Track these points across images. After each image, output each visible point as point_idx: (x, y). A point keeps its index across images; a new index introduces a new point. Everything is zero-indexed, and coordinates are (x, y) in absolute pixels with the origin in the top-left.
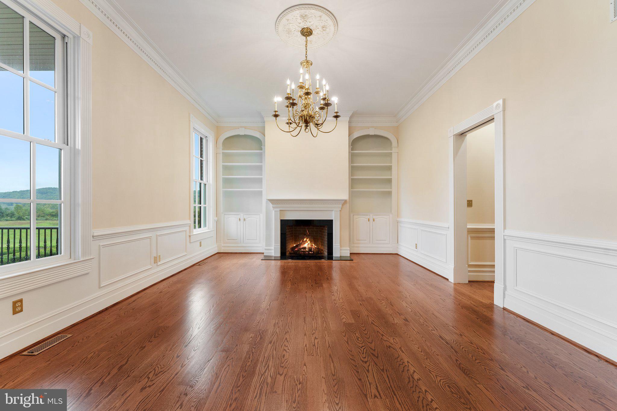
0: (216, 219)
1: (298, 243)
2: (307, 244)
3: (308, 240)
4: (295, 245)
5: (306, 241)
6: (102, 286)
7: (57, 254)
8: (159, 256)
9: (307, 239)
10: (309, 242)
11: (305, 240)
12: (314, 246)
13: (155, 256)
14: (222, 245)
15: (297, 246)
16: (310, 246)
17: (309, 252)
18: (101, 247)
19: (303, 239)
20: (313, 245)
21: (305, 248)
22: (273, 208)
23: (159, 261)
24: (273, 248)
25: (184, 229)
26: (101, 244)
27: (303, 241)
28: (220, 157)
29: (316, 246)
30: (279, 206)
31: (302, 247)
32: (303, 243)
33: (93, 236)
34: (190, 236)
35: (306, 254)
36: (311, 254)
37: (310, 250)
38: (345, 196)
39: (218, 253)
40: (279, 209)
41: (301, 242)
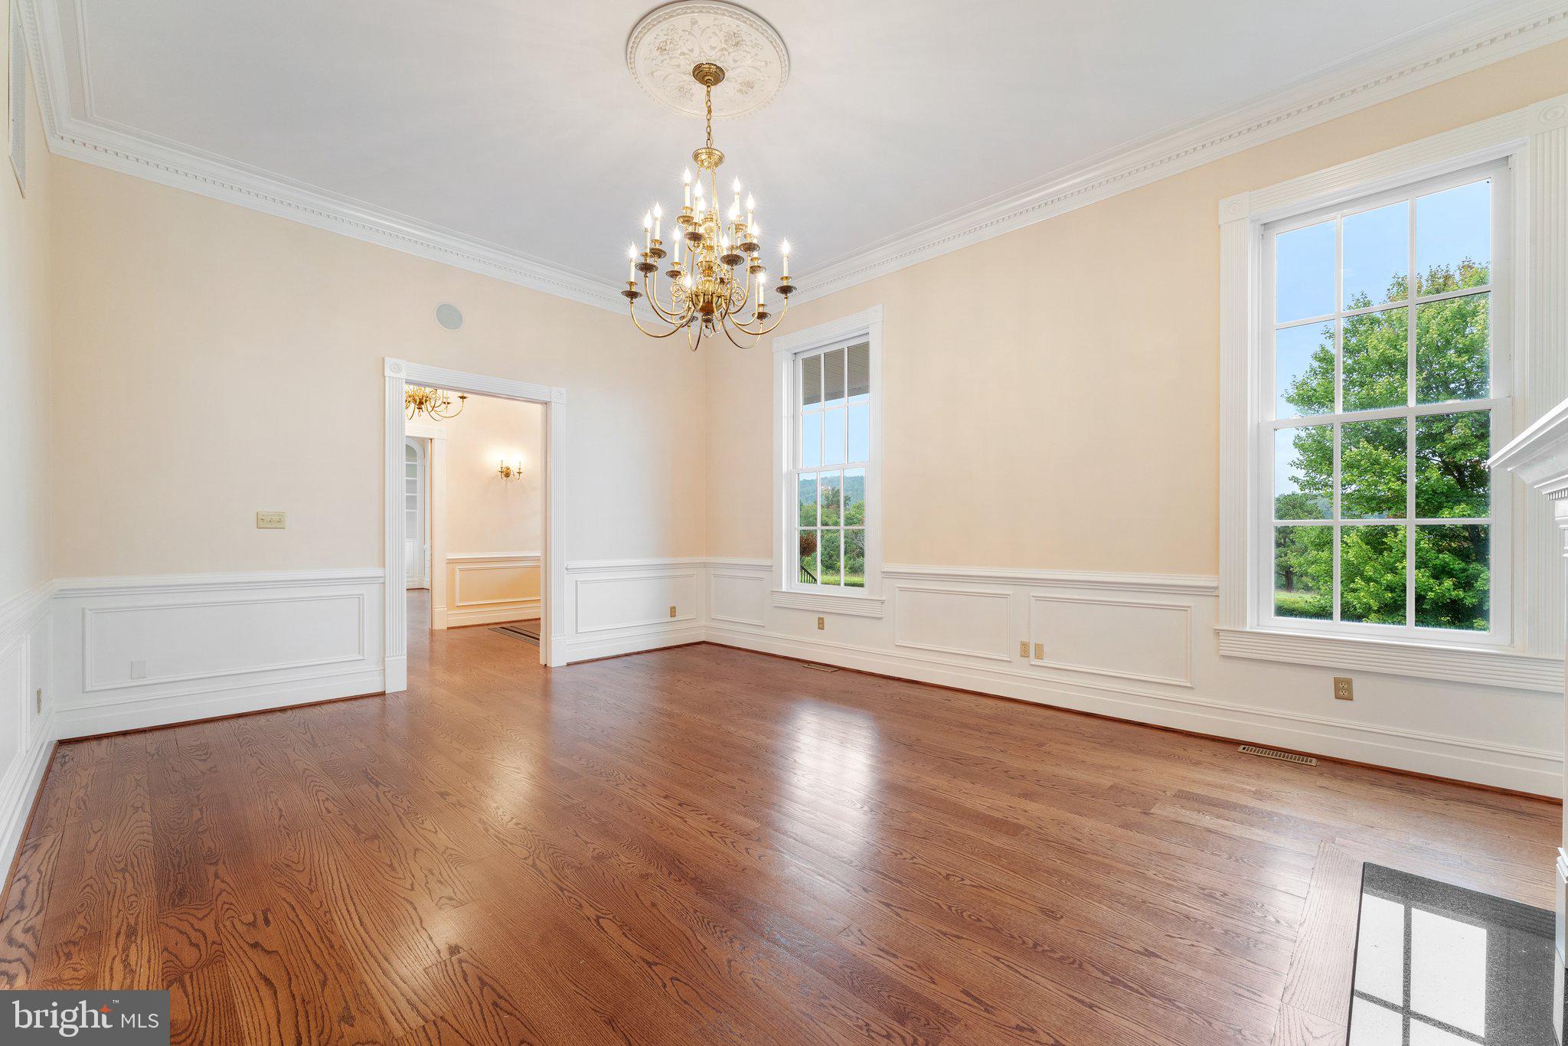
18: (897, 589)
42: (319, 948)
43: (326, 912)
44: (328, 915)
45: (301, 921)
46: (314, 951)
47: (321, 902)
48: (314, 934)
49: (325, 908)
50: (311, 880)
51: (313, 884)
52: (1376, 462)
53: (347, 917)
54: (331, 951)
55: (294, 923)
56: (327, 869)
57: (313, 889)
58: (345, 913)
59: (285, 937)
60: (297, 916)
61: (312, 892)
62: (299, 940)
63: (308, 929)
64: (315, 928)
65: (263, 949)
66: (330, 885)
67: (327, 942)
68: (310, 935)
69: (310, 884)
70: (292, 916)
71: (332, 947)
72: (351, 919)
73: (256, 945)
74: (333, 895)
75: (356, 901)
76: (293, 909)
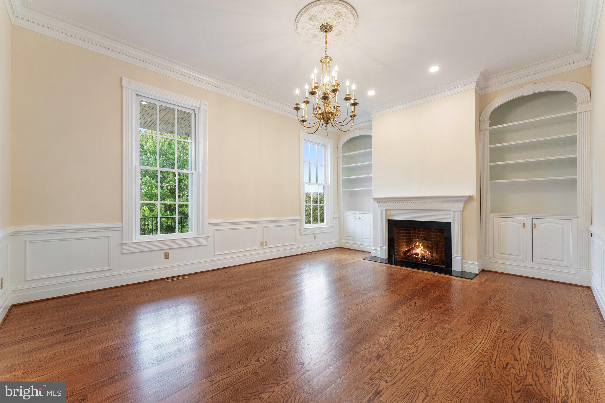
0: (337, 216)
1: (411, 248)
2: (420, 250)
3: (421, 245)
4: (407, 249)
5: (419, 245)
6: (216, 254)
7: (185, 232)
8: (266, 242)
9: (420, 243)
10: (422, 247)
11: (417, 244)
12: (428, 254)
13: (262, 241)
14: (342, 240)
15: (409, 251)
16: (423, 253)
17: (422, 259)
18: (215, 230)
19: (416, 244)
20: (426, 252)
21: (417, 254)
22: (379, 207)
23: (266, 245)
24: (379, 249)
25: (294, 223)
26: (215, 229)
27: (415, 245)
28: (341, 160)
29: (429, 254)
30: (385, 204)
31: (414, 252)
32: (415, 248)
33: (209, 224)
34: (300, 230)
35: (418, 261)
36: (425, 262)
37: (424, 257)
38: (471, 191)
39: (339, 247)
40: (384, 209)
41: (413, 246)
42: (499, 346)
43: (487, 352)
44: (487, 351)
45: (496, 356)
46: (500, 346)
47: (484, 356)
48: (496, 349)
49: (485, 354)
50: (479, 366)
51: (480, 364)
52: (150, 183)
53: (483, 347)
54: (496, 343)
55: (499, 357)
56: (469, 366)
57: (482, 362)
58: (482, 348)
59: (505, 356)
60: (496, 358)
61: (484, 362)
62: (502, 351)
63: (496, 352)
64: (495, 351)
65: (514, 357)
66: (475, 359)
67: (495, 345)
68: (498, 350)
69: (481, 365)
70: (498, 360)
71: (495, 344)
72: (482, 345)
73: (516, 360)
74: (479, 355)
75: (475, 348)
76: (495, 361)
